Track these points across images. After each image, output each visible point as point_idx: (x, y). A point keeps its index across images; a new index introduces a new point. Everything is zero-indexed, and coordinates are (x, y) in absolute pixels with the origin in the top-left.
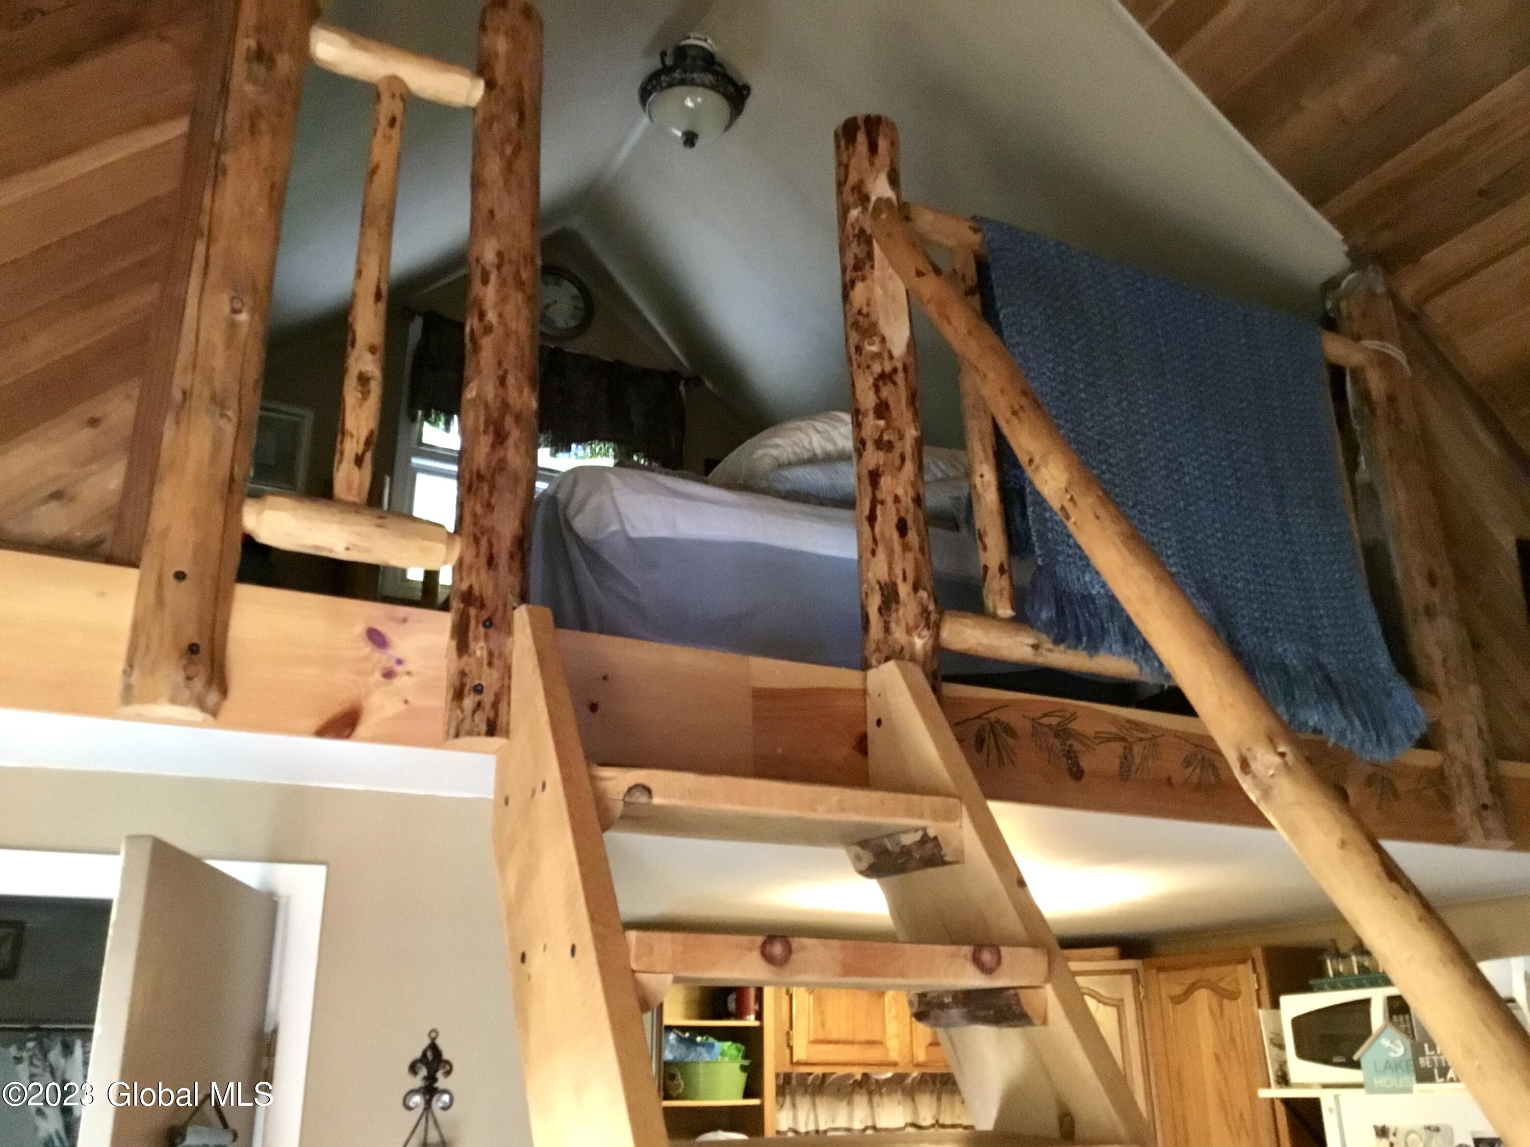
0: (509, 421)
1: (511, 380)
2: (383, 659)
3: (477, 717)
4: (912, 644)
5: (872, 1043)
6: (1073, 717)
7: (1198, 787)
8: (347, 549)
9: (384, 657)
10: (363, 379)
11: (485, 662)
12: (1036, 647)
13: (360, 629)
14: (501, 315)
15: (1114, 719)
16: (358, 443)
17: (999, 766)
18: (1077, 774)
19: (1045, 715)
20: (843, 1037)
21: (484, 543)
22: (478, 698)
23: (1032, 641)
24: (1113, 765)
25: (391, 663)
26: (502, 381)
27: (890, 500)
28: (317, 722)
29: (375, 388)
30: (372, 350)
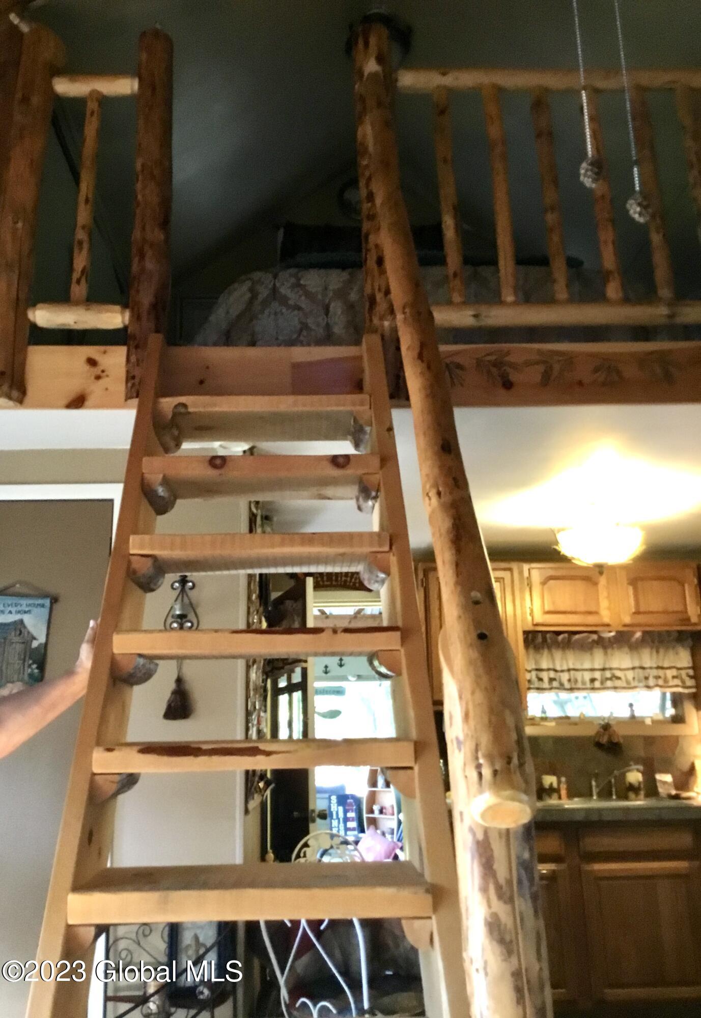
0: (146, 248)
1: (148, 227)
2: (97, 371)
3: (133, 390)
4: (383, 326)
5: (590, 613)
6: (508, 353)
7: (604, 384)
8: (75, 323)
9: (96, 369)
10: (80, 243)
11: (136, 364)
12: (475, 316)
13: (84, 359)
14: (143, 196)
15: (539, 352)
16: (78, 273)
17: (452, 386)
18: (508, 385)
19: (488, 355)
20: (569, 609)
21: (136, 309)
22: (133, 381)
23: (472, 313)
24: (538, 378)
25: (99, 373)
26: (143, 229)
27: (373, 247)
28: (65, 401)
29: (86, 246)
30: (83, 227)
